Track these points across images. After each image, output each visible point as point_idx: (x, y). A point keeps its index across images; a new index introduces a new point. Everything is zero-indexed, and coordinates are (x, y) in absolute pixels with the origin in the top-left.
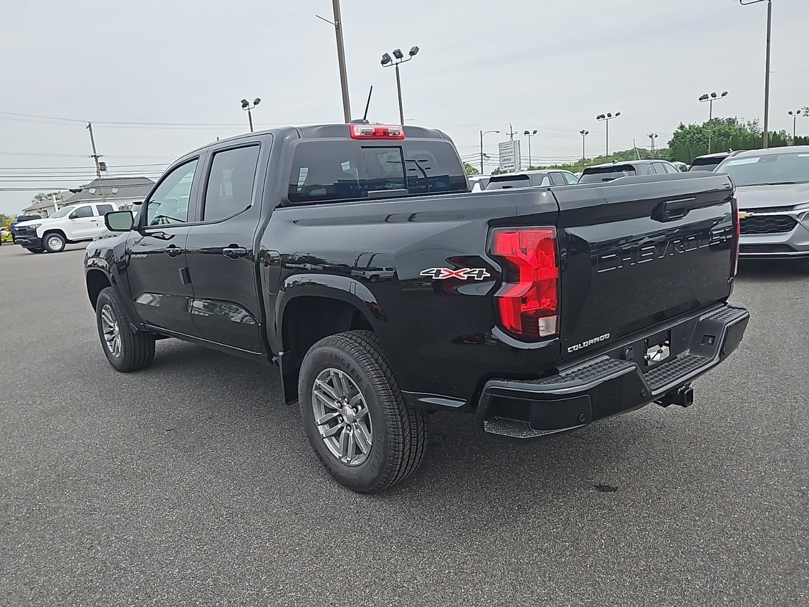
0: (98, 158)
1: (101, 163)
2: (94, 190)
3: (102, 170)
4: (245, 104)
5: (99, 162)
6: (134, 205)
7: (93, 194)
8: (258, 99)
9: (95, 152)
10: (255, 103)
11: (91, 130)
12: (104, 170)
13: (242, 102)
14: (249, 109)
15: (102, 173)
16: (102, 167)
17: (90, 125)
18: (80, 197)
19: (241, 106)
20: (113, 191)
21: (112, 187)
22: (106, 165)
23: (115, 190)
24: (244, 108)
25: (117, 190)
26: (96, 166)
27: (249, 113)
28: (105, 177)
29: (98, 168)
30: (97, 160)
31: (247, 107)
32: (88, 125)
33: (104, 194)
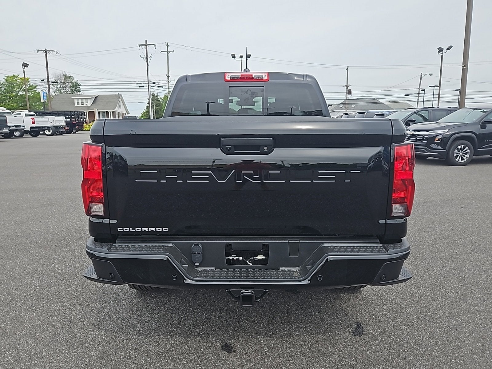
0: (348, 87)
1: (349, 90)
2: (342, 105)
3: (349, 94)
4: (440, 50)
5: (348, 89)
6: (344, 115)
7: (341, 107)
8: (451, 46)
9: (347, 84)
10: (448, 49)
11: (348, 71)
12: (350, 94)
13: (438, 49)
14: (442, 53)
15: (348, 96)
16: (349, 92)
17: (348, 68)
18: (336, 109)
19: (438, 51)
20: (352, 106)
21: (352, 104)
22: (352, 91)
23: (353, 106)
24: (439, 53)
25: (354, 106)
26: (346, 92)
27: (442, 56)
28: (350, 98)
29: (347, 93)
30: (347, 88)
31: (441, 52)
32: (347, 68)
33: (347, 108)
